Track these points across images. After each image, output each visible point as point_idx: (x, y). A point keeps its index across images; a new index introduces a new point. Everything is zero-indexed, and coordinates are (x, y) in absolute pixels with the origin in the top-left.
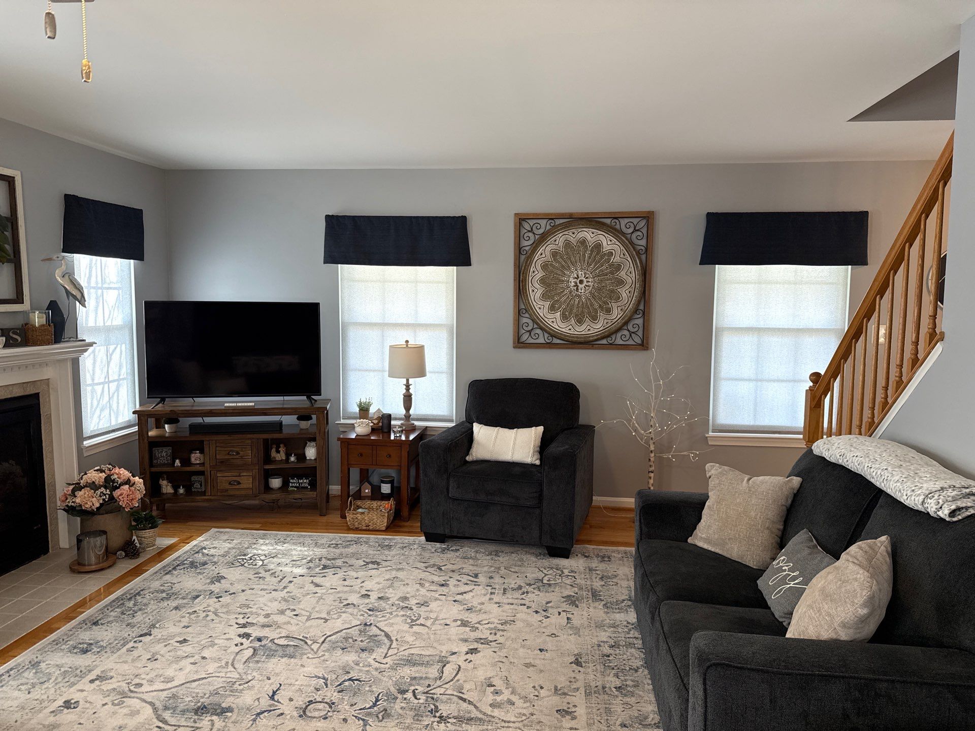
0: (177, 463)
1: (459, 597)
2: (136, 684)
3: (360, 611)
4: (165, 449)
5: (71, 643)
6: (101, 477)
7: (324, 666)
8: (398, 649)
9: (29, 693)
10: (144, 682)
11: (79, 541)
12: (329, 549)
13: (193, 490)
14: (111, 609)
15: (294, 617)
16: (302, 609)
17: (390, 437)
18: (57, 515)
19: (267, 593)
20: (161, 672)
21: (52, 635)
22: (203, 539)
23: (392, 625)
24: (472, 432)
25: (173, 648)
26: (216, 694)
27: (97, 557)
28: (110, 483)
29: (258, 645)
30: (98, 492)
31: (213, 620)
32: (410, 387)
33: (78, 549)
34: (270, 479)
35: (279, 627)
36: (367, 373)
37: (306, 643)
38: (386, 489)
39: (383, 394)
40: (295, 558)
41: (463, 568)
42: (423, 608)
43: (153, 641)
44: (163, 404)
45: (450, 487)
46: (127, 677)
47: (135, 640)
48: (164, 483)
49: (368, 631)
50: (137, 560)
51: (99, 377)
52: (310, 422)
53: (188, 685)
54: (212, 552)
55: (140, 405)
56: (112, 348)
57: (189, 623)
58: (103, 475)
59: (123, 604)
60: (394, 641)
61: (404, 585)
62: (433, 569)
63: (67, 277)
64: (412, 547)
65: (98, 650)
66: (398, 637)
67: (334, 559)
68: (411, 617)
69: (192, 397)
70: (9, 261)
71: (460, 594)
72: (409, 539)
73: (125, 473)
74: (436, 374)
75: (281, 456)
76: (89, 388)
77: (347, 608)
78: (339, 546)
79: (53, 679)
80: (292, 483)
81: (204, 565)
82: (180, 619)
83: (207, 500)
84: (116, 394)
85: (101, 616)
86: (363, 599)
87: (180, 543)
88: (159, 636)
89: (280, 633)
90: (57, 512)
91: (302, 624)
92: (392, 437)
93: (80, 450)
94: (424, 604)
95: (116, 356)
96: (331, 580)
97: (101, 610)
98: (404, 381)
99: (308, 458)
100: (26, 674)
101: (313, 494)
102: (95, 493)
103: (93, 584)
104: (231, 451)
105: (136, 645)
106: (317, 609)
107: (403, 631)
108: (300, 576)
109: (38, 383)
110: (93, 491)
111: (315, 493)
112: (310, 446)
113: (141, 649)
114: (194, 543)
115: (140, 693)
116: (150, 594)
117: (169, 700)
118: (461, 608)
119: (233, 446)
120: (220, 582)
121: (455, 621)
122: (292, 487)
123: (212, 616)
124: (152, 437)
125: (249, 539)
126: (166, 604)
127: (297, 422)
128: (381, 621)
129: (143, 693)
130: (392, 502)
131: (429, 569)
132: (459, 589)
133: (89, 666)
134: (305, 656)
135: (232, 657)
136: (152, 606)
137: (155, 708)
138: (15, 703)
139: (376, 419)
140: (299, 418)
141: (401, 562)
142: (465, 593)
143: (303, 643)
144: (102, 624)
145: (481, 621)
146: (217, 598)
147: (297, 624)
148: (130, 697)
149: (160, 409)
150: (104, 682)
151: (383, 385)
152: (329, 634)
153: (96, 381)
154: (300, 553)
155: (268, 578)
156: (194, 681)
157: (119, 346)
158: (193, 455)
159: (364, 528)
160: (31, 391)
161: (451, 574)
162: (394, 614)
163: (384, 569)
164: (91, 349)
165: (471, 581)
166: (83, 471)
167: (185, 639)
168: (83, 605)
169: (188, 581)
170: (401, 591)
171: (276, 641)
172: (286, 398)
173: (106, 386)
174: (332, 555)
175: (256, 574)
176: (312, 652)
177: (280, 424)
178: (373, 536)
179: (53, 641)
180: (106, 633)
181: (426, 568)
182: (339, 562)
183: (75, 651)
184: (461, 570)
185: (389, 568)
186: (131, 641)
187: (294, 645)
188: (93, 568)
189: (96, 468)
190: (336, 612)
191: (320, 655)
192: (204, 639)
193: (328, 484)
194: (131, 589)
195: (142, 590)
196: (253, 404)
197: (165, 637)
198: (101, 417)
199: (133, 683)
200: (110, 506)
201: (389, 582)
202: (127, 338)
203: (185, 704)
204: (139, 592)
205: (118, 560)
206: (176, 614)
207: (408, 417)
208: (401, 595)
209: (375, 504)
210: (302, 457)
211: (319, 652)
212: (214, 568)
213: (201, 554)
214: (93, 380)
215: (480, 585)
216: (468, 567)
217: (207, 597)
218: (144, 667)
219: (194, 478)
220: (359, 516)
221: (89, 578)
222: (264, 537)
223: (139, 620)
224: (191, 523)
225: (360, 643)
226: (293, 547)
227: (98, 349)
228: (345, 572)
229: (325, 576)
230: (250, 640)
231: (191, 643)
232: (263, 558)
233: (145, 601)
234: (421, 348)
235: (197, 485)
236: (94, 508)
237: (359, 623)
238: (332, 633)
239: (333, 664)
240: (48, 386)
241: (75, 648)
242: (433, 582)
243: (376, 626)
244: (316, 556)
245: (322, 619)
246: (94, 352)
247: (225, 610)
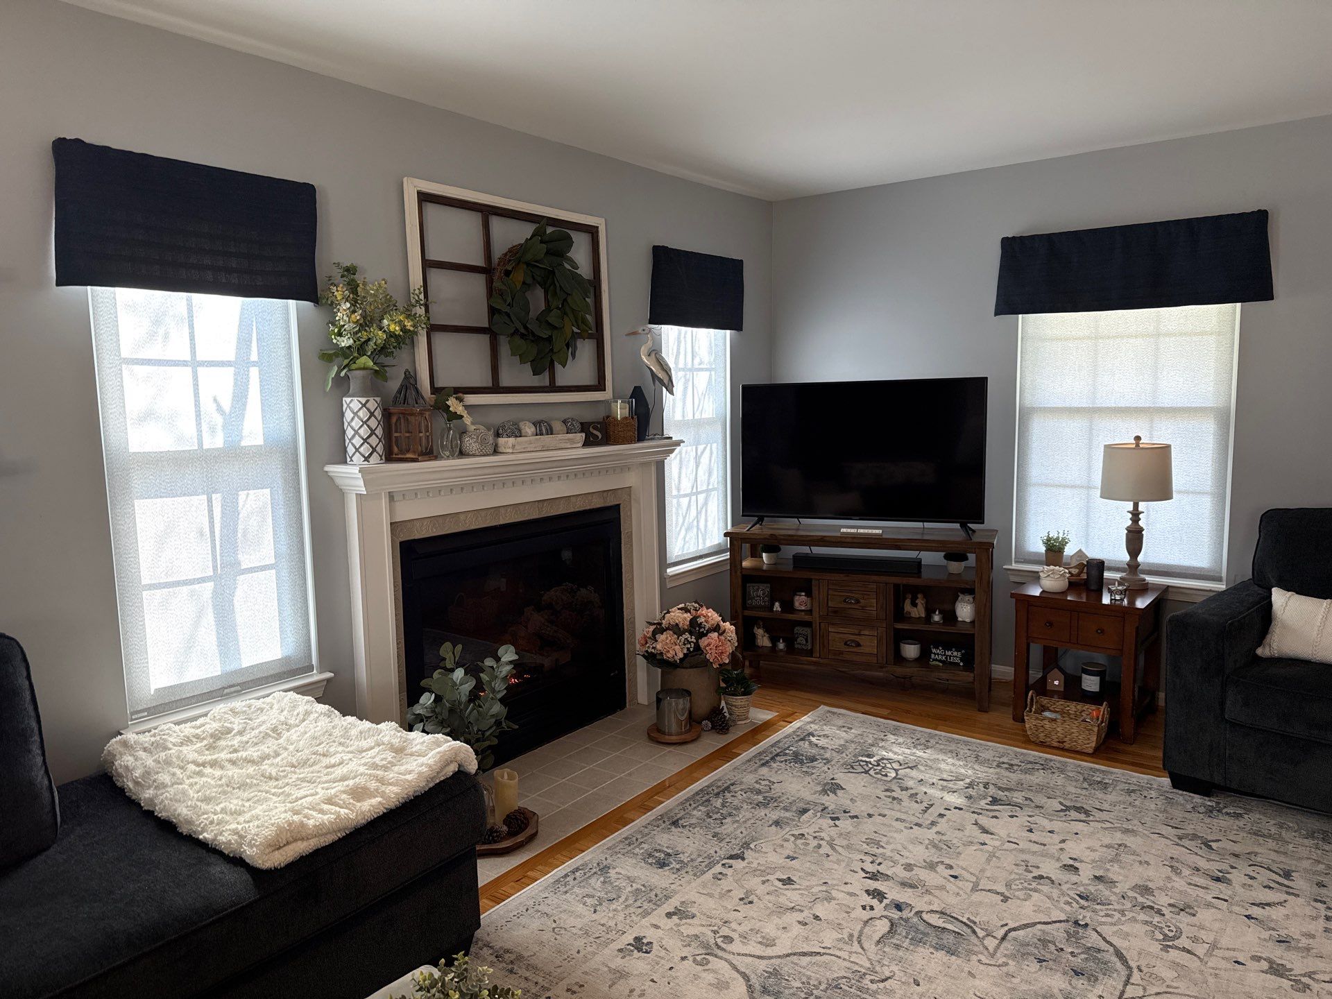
0: (777, 607)
1: (1256, 911)
2: (725, 937)
3: (1063, 894)
4: (762, 586)
5: (645, 846)
6: (685, 618)
7: (1009, 985)
8: (1145, 989)
9: (595, 911)
10: (735, 936)
11: (659, 701)
12: (998, 770)
13: (796, 646)
14: (694, 806)
15: (952, 879)
16: (964, 869)
17: (1101, 600)
18: (636, 660)
19: (905, 827)
20: (758, 925)
21: (625, 829)
22: (809, 720)
23: (1126, 936)
24: (1270, 605)
25: (773, 888)
26: (836, 987)
27: (679, 722)
28: (695, 628)
29: (897, 917)
30: (682, 638)
31: (828, 856)
32: (1141, 516)
33: (658, 709)
34: (902, 645)
35: (928, 892)
36: (1061, 490)
37: (974, 932)
38: (1091, 683)
39: (1088, 525)
40: (945, 776)
41: (1256, 854)
42: (1184, 919)
43: (747, 870)
44: (761, 525)
45: (1228, 702)
46: (714, 921)
47: (724, 862)
48: (759, 632)
49: (1083, 938)
50: (725, 737)
51: (686, 487)
52: (963, 564)
53: (795, 958)
54: (822, 742)
55: (733, 525)
56: (701, 448)
57: (795, 852)
58: (688, 616)
59: (708, 800)
60: (1135, 971)
61: (1140, 862)
62: (1193, 843)
63: (653, 355)
64: (1145, 793)
65: (678, 866)
66: (1143, 963)
67: (1009, 790)
68: (1161, 928)
69: (798, 518)
70: (590, 337)
71: (1257, 905)
72: (1139, 778)
73: (713, 616)
74: (1191, 496)
75: (918, 611)
76: (675, 501)
77: (1039, 884)
78: (1015, 768)
79: (623, 898)
80: (935, 654)
81: (812, 761)
82: (782, 843)
83: (815, 663)
84: (704, 509)
85: (682, 813)
86: (1066, 872)
87: (779, 721)
88: (754, 865)
89: (930, 903)
90: (636, 657)
91: (964, 896)
92: (1106, 600)
93: (663, 578)
94: (1185, 909)
95: (705, 460)
96: (1006, 826)
97: (682, 803)
98: (1130, 506)
99: (960, 619)
100: (592, 881)
101: (967, 677)
102: (678, 639)
103: (673, 762)
104: (848, 597)
105: (725, 871)
106: (988, 874)
107: (1149, 954)
108: (956, 808)
109: (619, 491)
110: (676, 636)
111: (972, 675)
112: (963, 601)
113: (731, 879)
114: (796, 724)
115: (729, 953)
116: (743, 793)
117: (769, 977)
118: (1266, 935)
119: (851, 591)
120: (836, 794)
121: (1257, 959)
122: (936, 660)
123: (825, 849)
124: (746, 569)
125: (874, 732)
126: (763, 814)
127: (944, 562)
128: (1104, 923)
129: (734, 954)
130: (1104, 708)
131: (1186, 842)
132: (1254, 894)
133: (666, 889)
134: (974, 958)
135: (859, 928)
136: (745, 813)
137: (750, 985)
138: (579, 923)
139: (1075, 567)
140: (949, 557)
141: (1129, 817)
142: (1268, 905)
143: (969, 931)
144: (684, 827)
145: (1314, 973)
146: (833, 819)
147: (958, 894)
148: (716, 956)
149: (757, 532)
150: (684, 921)
151: (1088, 510)
152: (1012, 925)
153: (682, 493)
154: (953, 769)
155: (906, 802)
156: (804, 954)
157: (709, 445)
158: (797, 598)
159: (1056, 744)
160: (611, 502)
161: (1232, 860)
162: (1129, 915)
163: (1099, 825)
164: (678, 449)
165: (1278, 883)
166: (666, 608)
167: (789, 878)
168: (662, 790)
169: (791, 783)
170: (1138, 874)
171: (925, 916)
172: (927, 525)
173: (694, 498)
174: (1006, 782)
175: (887, 790)
176: (986, 953)
177: (918, 564)
178: (1072, 761)
179: (626, 839)
180: (687, 842)
181: (1180, 838)
182: (1018, 797)
183: (650, 861)
184: (1253, 857)
185: (1109, 825)
186: (718, 863)
187: (954, 931)
188: (674, 738)
189: (681, 606)
190: (1020, 887)
191: (1000, 962)
192: (817, 885)
193: (990, 662)
194: (720, 780)
195: (732, 785)
196: (881, 531)
197: (763, 868)
198: (687, 539)
199: (721, 934)
200: (695, 657)
201: (1113, 852)
202: (720, 436)
203: (791, 991)
204: (728, 787)
205: (703, 733)
206: (777, 833)
207: (1133, 567)
208: (1136, 880)
209: (1073, 707)
210: (950, 617)
211: (998, 955)
212: (825, 768)
213: (807, 743)
214: (679, 490)
215: (1298, 896)
216: (1266, 851)
217: (819, 814)
218: (735, 910)
219: (798, 630)
220: (1048, 725)
221: (669, 752)
222: (895, 732)
223: (729, 831)
224: (792, 693)
225: (1071, 958)
226: (941, 757)
227: (684, 449)
228: (1030, 816)
229: (996, 817)
230: (883, 904)
231: (798, 887)
232: (896, 766)
233: (736, 802)
234: (1166, 449)
235: (801, 640)
236: (677, 658)
237: (1063, 917)
238: (1017, 925)
239: (1024, 987)
240: (630, 496)
241: (650, 855)
242: (1198, 870)
243: (1097, 931)
244: (979, 778)
245: (998, 893)
246: (680, 453)
247: (845, 843)
